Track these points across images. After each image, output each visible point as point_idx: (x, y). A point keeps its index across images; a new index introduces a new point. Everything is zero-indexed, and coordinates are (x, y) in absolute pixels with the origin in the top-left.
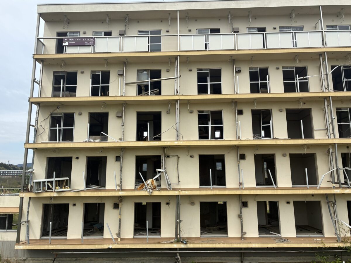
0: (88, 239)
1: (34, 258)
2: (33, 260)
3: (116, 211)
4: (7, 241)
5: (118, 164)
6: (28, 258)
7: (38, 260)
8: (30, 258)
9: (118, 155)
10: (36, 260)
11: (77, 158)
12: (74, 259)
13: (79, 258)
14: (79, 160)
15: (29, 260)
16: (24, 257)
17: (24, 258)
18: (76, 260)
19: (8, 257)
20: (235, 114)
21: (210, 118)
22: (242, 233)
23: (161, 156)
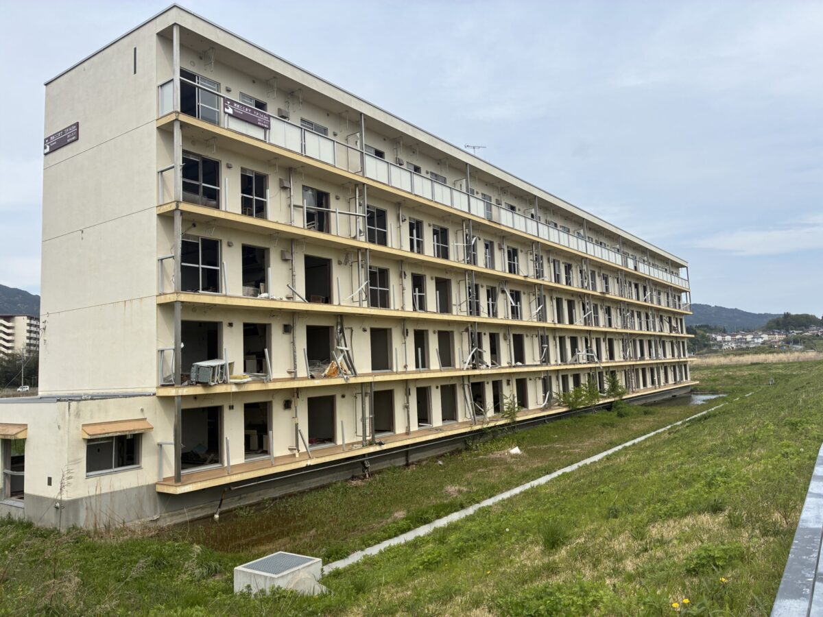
0: (254, 462)
1: (173, 513)
2: (172, 516)
3: (288, 413)
4: (121, 491)
5: (287, 337)
6: (163, 515)
7: (180, 514)
8: (167, 514)
9: (286, 323)
10: (178, 515)
11: (231, 325)
12: (237, 498)
13: (242, 496)
14: (233, 328)
15: (165, 518)
16: (155, 514)
17: (155, 518)
18: (240, 499)
19: (124, 523)
20: (401, 277)
21: (378, 278)
22: (408, 427)
23: (333, 327)
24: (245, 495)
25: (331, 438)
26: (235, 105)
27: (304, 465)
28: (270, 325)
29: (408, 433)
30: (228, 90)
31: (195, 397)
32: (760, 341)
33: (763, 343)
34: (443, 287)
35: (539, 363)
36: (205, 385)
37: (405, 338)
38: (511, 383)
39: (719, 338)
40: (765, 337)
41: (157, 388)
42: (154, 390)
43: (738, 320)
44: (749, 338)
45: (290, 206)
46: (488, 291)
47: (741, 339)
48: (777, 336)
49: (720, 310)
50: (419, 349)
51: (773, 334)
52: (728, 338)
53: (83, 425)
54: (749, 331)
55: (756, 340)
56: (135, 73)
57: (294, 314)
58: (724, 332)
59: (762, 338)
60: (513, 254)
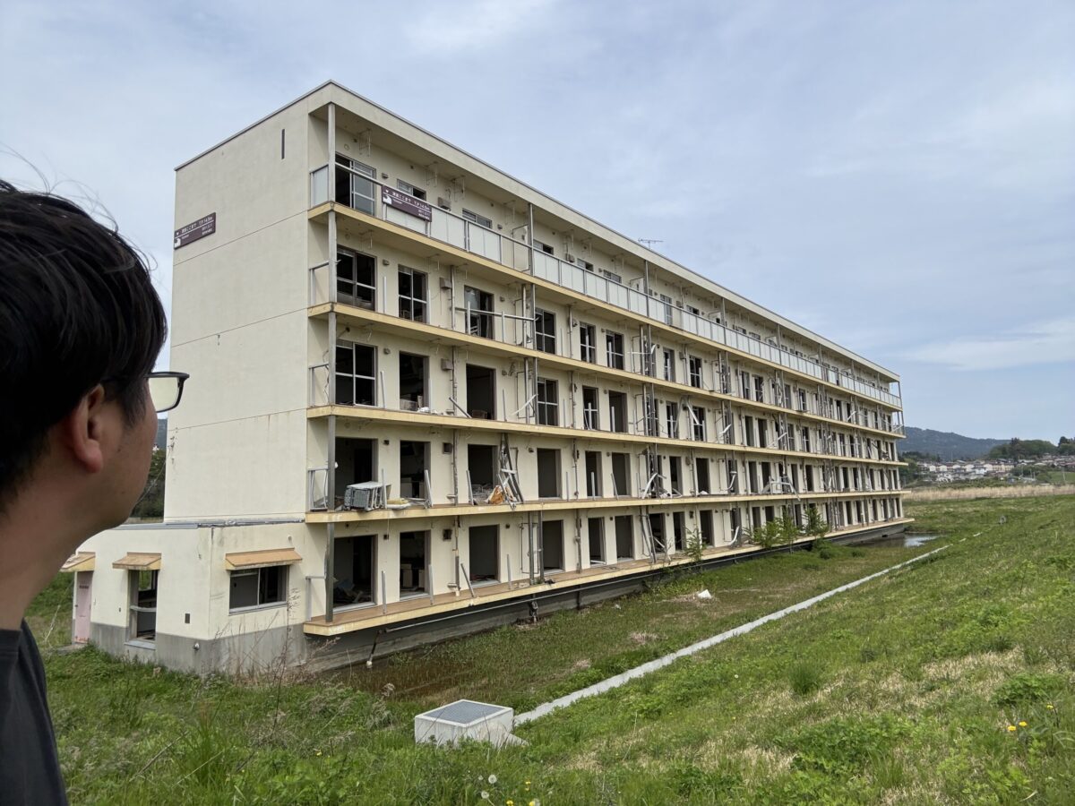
0: (409, 601)
1: (322, 658)
2: (321, 661)
3: (447, 545)
5: (447, 457)
6: (312, 659)
8: (315, 659)
9: (446, 441)
10: (326, 660)
11: (387, 442)
12: (390, 643)
13: (397, 640)
14: (389, 446)
15: (313, 663)
16: (302, 658)
17: (303, 662)
18: (394, 643)
19: (269, 667)
20: (571, 390)
21: (547, 391)
22: (579, 564)
23: (496, 446)
24: (400, 639)
25: (494, 575)
26: (394, 194)
27: (467, 606)
28: (428, 443)
29: (579, 571)
30: (385, 177)
31: (347, 524)
32: (983, 471)
33: (987, 474)
34: (617, 401)
35: (726, 493)
36: (361, 510)
37: (575, 461)
38: (694, 515)
39: (932, 468)
40: (989, 467)
41: (306, 513)
42: (302, 516)
43: (955, 446)
44: (969, 468)
45: (451, 309)
46: (668, 408)
47: (959, 469)
48: (1003, 466)
49: (932, 434)
50: (593, 474)
51: (999, 464)
52: (943, 468)
53: (227, 555)
54: (969, 460)
55: (978, 472)
56: (283, 157)
57: (455, 431)
58: (938, 461)
59: (985, 468)
60: (696, 365)
